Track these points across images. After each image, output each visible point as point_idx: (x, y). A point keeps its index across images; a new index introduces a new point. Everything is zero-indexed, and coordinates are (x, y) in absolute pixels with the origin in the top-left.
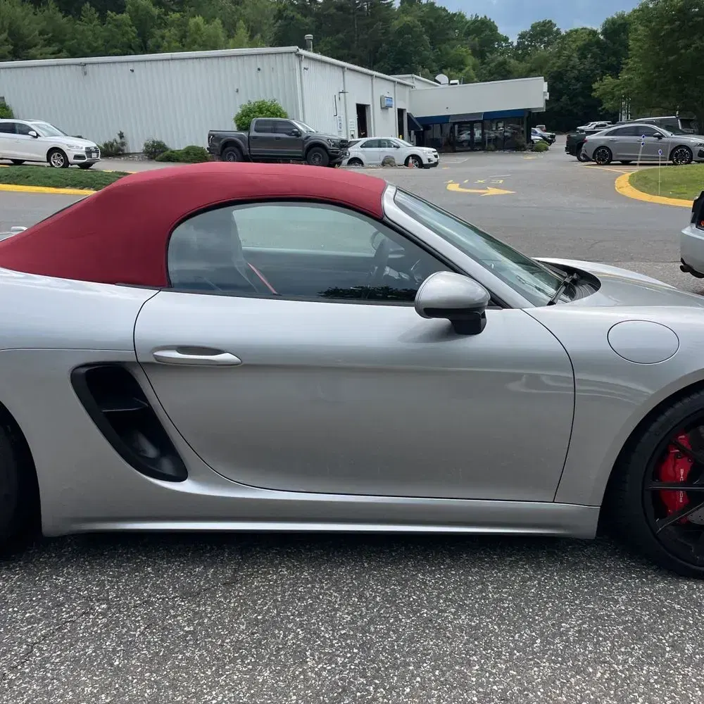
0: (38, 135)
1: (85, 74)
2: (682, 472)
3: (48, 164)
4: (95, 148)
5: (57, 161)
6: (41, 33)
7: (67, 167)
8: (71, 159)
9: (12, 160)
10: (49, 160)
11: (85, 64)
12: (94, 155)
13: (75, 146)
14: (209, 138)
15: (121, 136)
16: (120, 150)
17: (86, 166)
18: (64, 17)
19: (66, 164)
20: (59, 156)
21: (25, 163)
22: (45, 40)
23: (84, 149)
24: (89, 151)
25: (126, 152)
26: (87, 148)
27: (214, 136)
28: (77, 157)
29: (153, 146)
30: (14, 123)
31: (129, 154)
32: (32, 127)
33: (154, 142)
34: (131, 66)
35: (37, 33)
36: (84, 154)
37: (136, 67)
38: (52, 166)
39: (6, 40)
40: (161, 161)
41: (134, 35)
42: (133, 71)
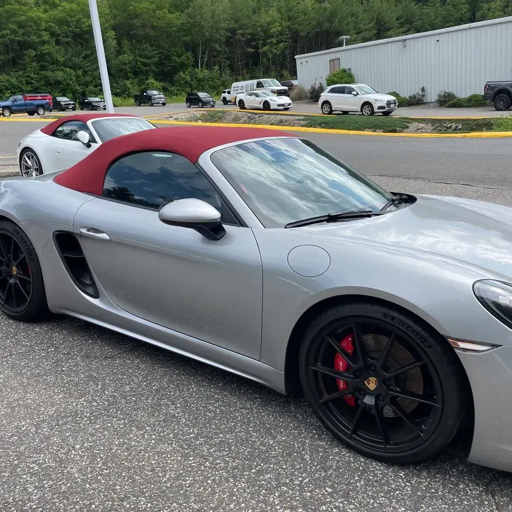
0: (358, 94)
1: (405, 47)
2: (341, 364)
3: (361, 113)
4: (394, 100)
5: (367, 111)
6: (397, 19)
7: (373, 115)
8: (376, 110)
9: (342, 111)
10: (362, 111)
11: (405, 40)
12: (392, 106)
13: (380, 99)
14: (485, 87)
15: (423, 90)
16: (421, 100)
17: (387, 114)
18: (416, 4)
19: (372, 113)
20: (368, 107)
21: (350, 113)
22: (400, 24)
23: (385, 102)
24: (389, 103)
26: (388, 101)
27: (489, 86)
28: (380, 108)
29: (444, 96)
30: (344, 87)
31: (427, 103)
32: (355, 88)
33: (445, 93)
34: (437, 38)
35: (395, 19)
36: (385, 105)
37: (441, 38)
38: (363, 114)
39: (373, 27)
40: (448, 107)
41: (466, 10)
42: (438, 41)
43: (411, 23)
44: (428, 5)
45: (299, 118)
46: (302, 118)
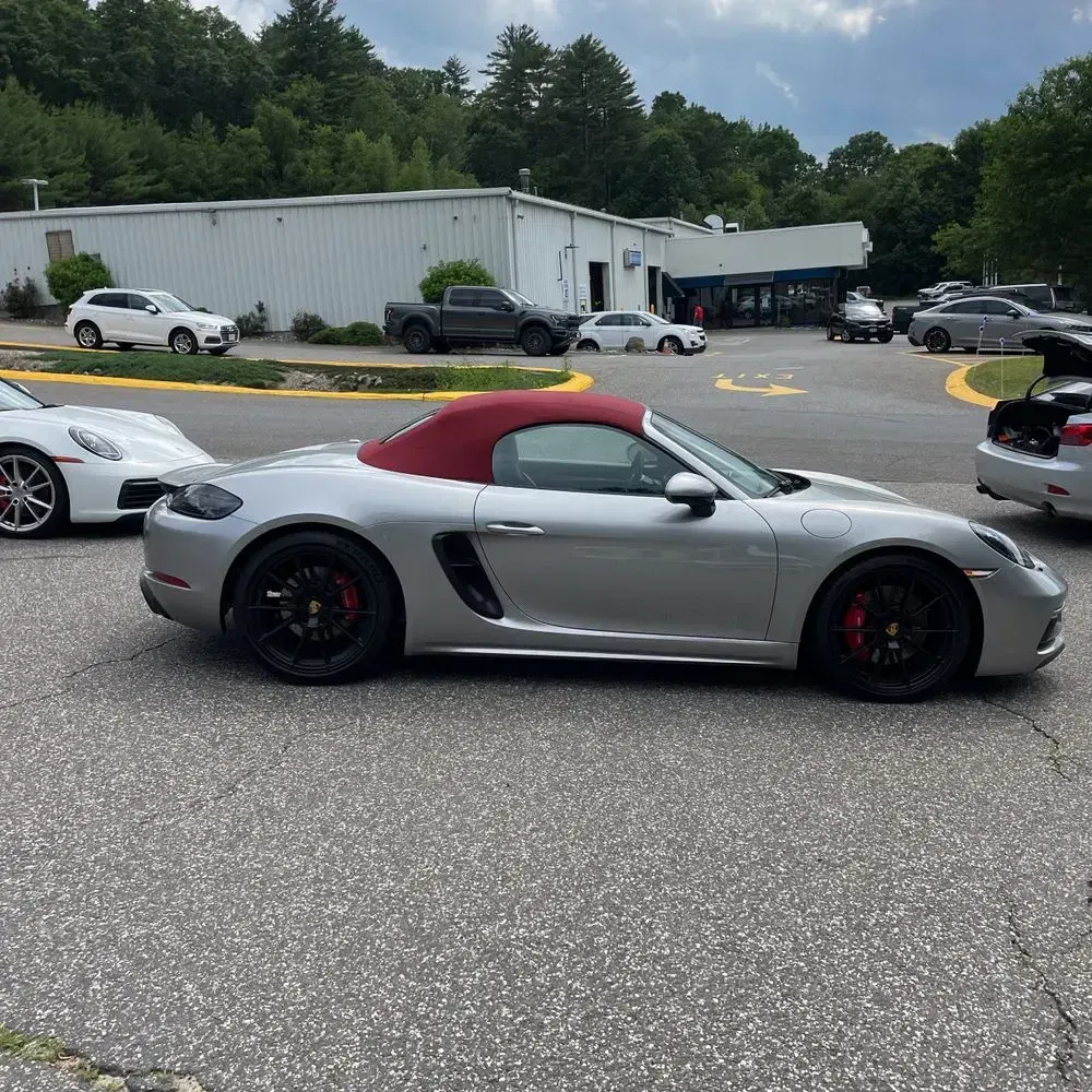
0: (158, 311)
1: (214, 223)
3: (170, 349)
4: (233, 327)
5: (182, 345)
6: (132, 156)
7: (196, 353)
8: (201, 343)
9: (117, 343)
10: (171, 344)
11: (215, 211)
12: (232, 337)
13: (209, 325)
14: (386, 312)
15: (261, 308)
16: (261, 328)
17: (218, 352)
19: (195, 348)
20: (185, 338)
21: (135, 347)
22: (138, 165)
23: (219, 329)
24: (225, 332)
25: (266, 330)
26: (223, 328)
27: (392, 310)
28: (210, 340)
29: (305, 322)
30: (126, 295)
31: (272, 333)
32: (151, 300)
33: (306, 316)
34: (278, 214)
35: (126, 154)
36: (220, 336)
37: (284, 214)
38: (175, 351)
39: (83, 166)
40: (316, 343)
41: (265, 157)
42: (280, 220)
43: (161, 167)
44: (190, 136)
45: (28, 353)
46: (35, 353)
